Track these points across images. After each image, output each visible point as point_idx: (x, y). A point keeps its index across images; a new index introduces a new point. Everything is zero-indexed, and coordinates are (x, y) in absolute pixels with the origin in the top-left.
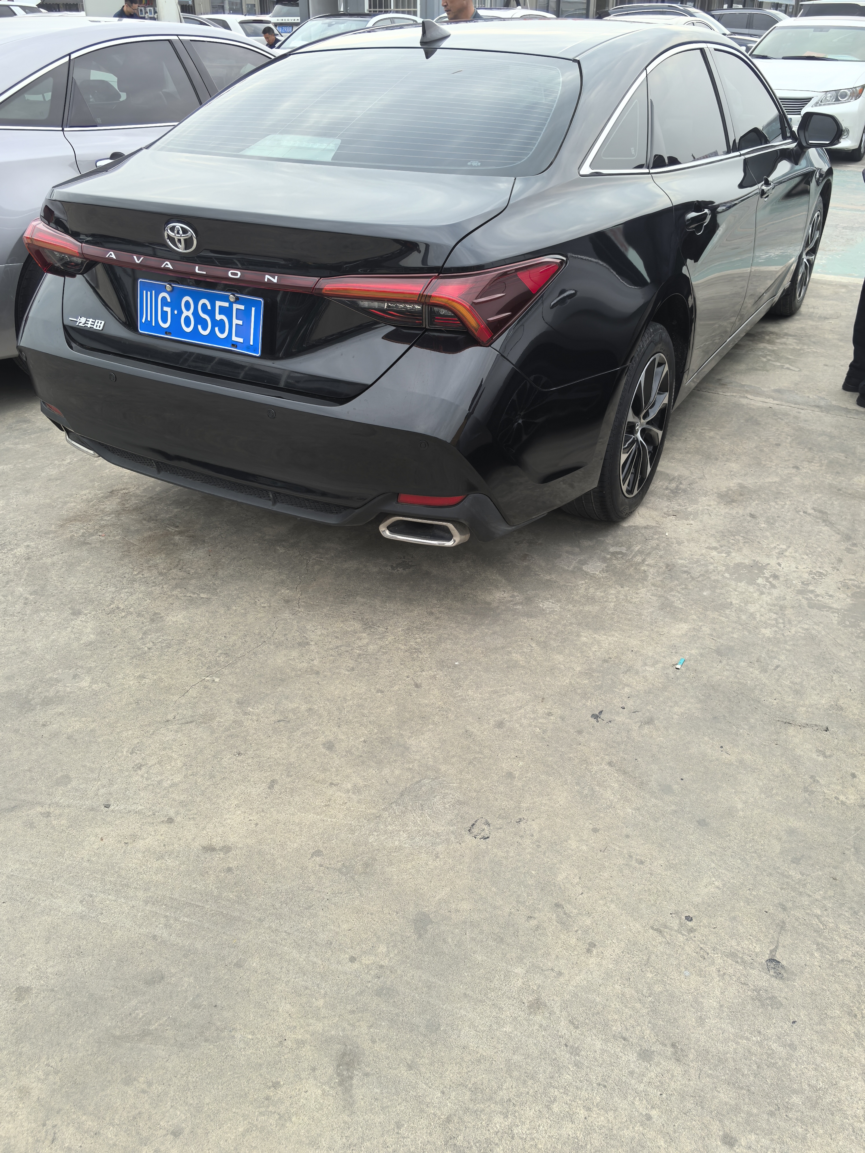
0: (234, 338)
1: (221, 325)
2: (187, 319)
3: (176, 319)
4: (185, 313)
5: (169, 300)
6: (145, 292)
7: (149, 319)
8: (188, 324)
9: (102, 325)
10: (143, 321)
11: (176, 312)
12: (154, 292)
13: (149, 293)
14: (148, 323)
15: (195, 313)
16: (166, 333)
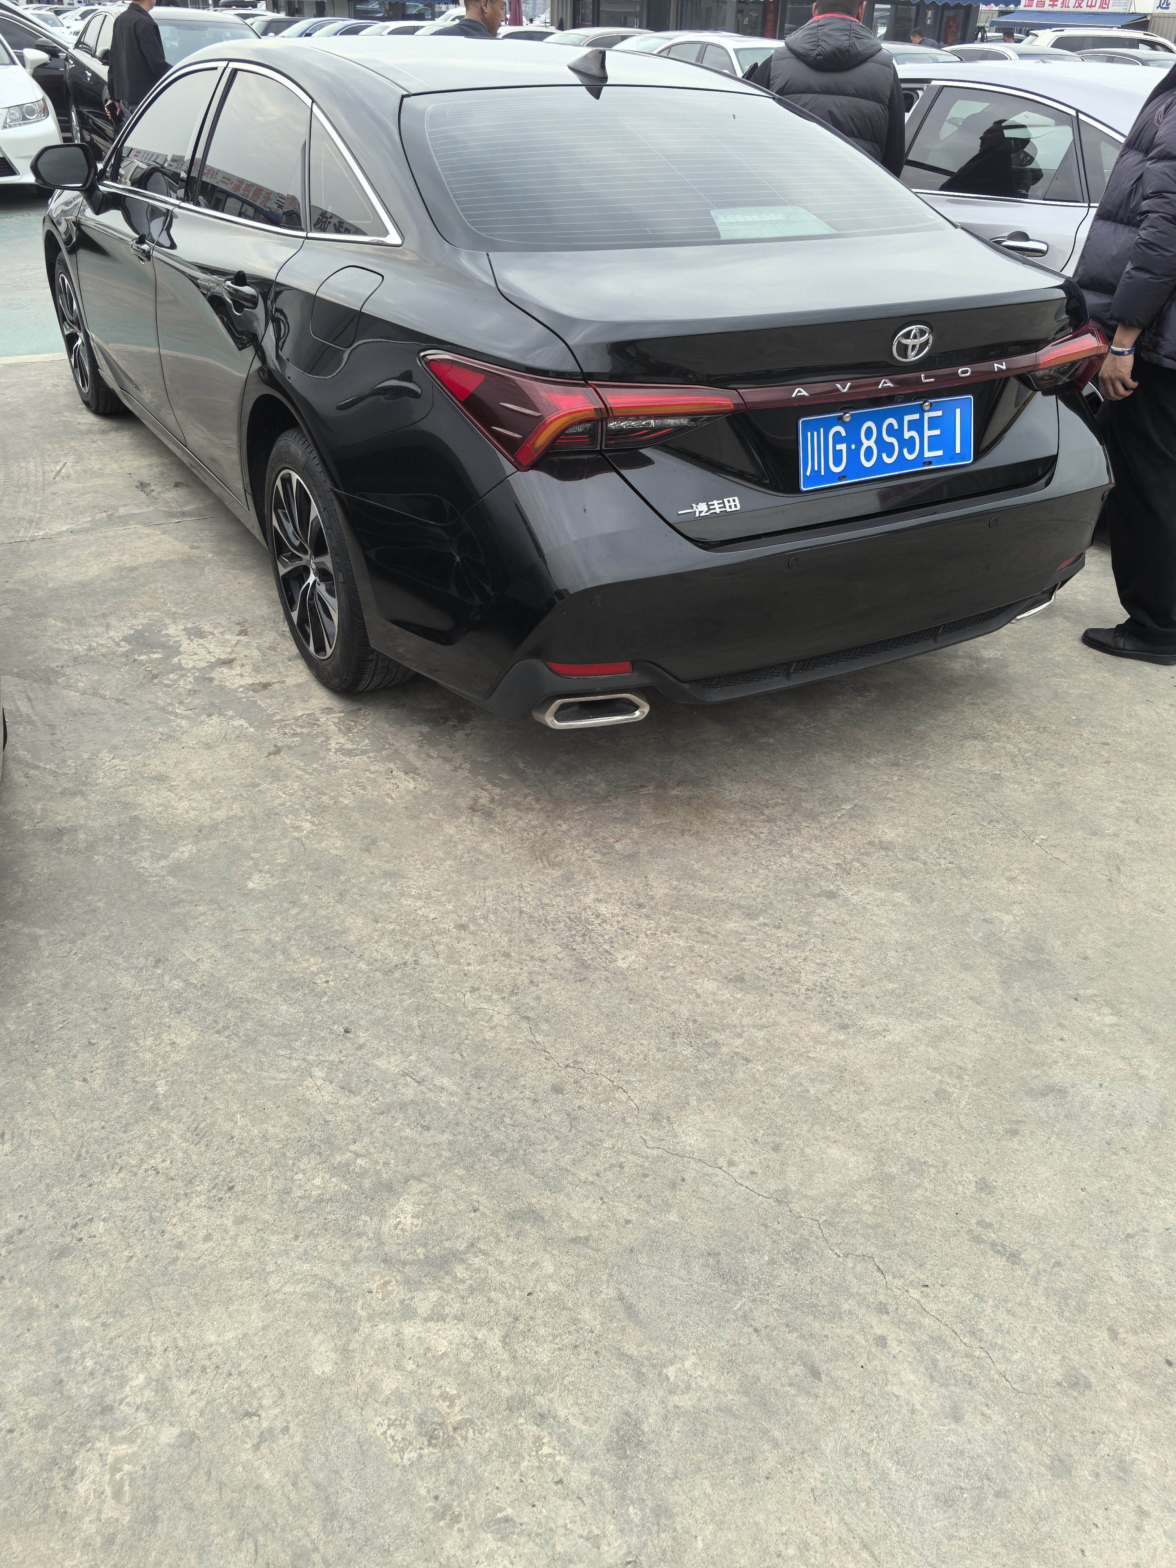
0: (927, 454)
1: (909, 444)
2: (869, 450)
3: (853, 456)
4: (866, 443)
5: (844, 434)
6: (809, 434)
7: (816, 469)
8: (868, 457)
9: (737, 502)
10: (808, 474)
11: (853, 447)
12: (822, 430)
13: (815, 433)
14: (816, 474)
15: (880, 441)
16: (840, 479)
